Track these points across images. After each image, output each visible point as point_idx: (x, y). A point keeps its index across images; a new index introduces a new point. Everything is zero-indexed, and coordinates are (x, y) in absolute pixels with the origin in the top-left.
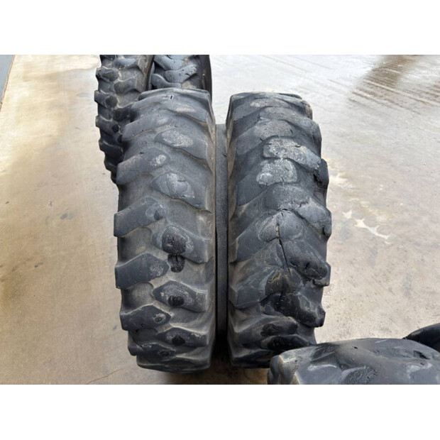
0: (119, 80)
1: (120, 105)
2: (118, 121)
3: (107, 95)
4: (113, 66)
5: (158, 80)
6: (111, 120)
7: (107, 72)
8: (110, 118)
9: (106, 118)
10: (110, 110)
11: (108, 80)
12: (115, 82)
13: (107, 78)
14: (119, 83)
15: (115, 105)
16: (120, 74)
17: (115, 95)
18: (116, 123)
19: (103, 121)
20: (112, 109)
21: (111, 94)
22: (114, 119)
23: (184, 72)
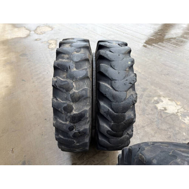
0: (74, 90)
1: (75, 110)
2: (74, 123)
3: (64, 103)
4: (67, 78)
5: (107, 90)
6: (68, 123)
7: (63, 84)
8: (66, 120)
9: (63, 121)
10: (67, 115)
11: (64, 91)
12: (71, 92)
13: (64, 89)
14: (74, 93)
15: (71, 111)
16: (74, 84)
17: (72, 103)
18: (72, 124)
19: (61, 123)
20: (69, 114)
21: (68, 102)
22: (70, 122)
23: (128, 82)
